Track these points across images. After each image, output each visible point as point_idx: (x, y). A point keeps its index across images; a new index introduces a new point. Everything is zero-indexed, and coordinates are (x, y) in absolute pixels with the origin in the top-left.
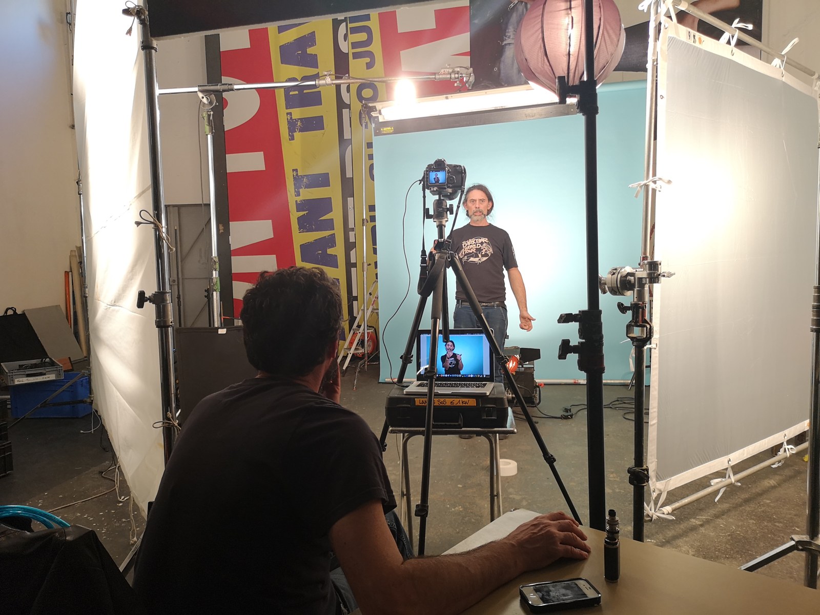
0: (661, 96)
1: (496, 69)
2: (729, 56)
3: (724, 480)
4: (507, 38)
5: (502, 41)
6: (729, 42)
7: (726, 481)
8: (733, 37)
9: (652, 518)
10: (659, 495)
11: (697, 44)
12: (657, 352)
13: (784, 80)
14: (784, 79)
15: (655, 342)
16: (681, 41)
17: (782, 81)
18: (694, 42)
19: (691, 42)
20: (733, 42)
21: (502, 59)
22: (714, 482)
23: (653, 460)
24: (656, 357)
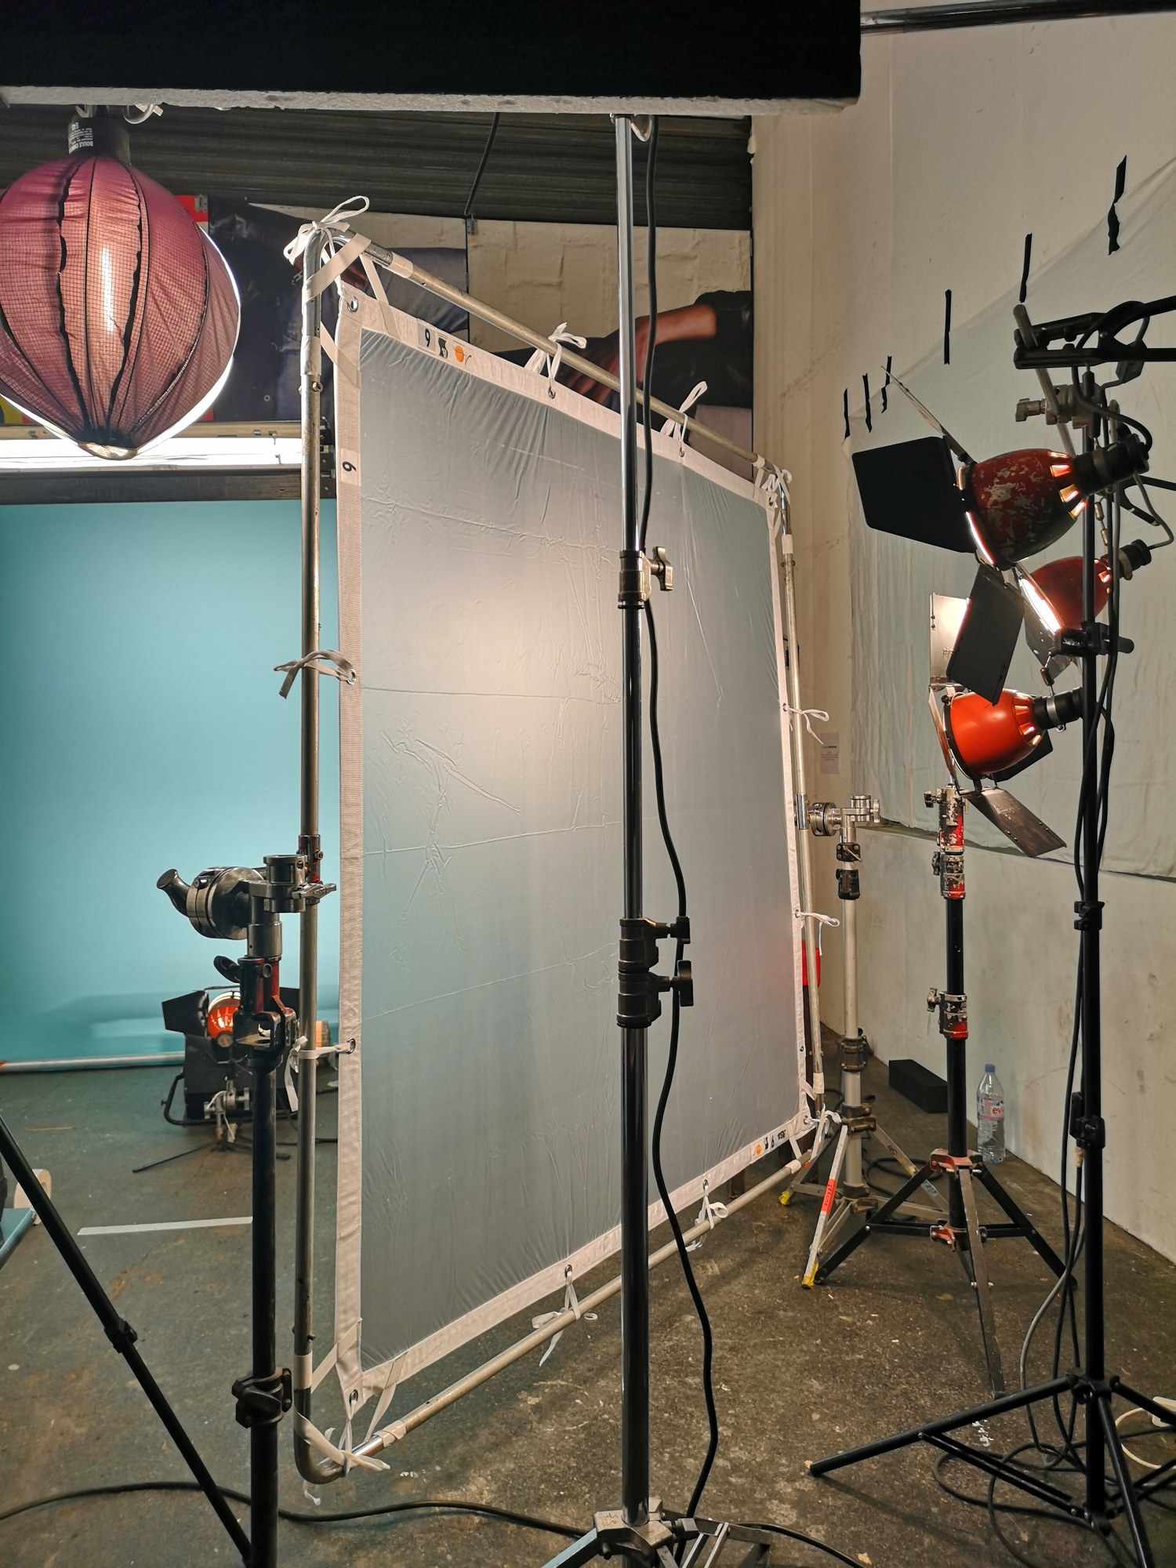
0: (344, 464)
1: (267, 398)
2: (545, 400)
3: (559, 1314)
4: (290, 340)
5: (281, 344)
6: (545, 372)
7: (563, 1318)
8: (552, 359)
9: (344, 1467)
10: (373, 1402)
11: (452, 360)
12: (358, 1059)
13: (684, 464)
14: (685, 462)
15: (350, 1037)
16: (404, 347)
17: (681, 464)
18: (442, 354)
19: (434, 352)
20: (553, 370)
21: (281, 379)
22: (538, 1321)
23: (353, 1319)
24: (354, 1071)
